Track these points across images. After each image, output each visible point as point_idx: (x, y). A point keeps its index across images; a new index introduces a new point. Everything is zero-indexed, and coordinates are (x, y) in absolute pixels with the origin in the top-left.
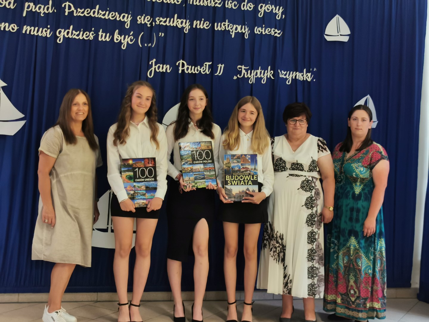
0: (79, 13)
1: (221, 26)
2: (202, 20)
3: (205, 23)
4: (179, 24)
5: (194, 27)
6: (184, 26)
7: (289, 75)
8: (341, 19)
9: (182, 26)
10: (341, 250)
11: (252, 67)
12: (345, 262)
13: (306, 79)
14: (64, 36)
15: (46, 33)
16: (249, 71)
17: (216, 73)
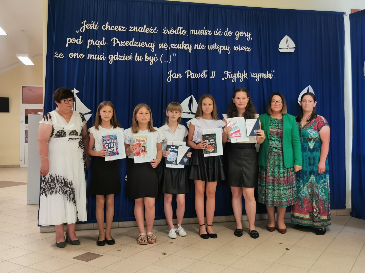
0: (122, 44)
1: (212, 47)
2: (200, 44)
3: (202, 45)
4: (185, 47)
5: (195, 48)
6: (189, 48)
7: (257, 76)
8: (288, 38)
9: (187, 48)
10: (306, 184)
11: (234, 72)
12: (309, 192)
13: (269, 77)
14: (113, 59)
15: (102, 58)
16: (232, 75)
17: (211, 77)
